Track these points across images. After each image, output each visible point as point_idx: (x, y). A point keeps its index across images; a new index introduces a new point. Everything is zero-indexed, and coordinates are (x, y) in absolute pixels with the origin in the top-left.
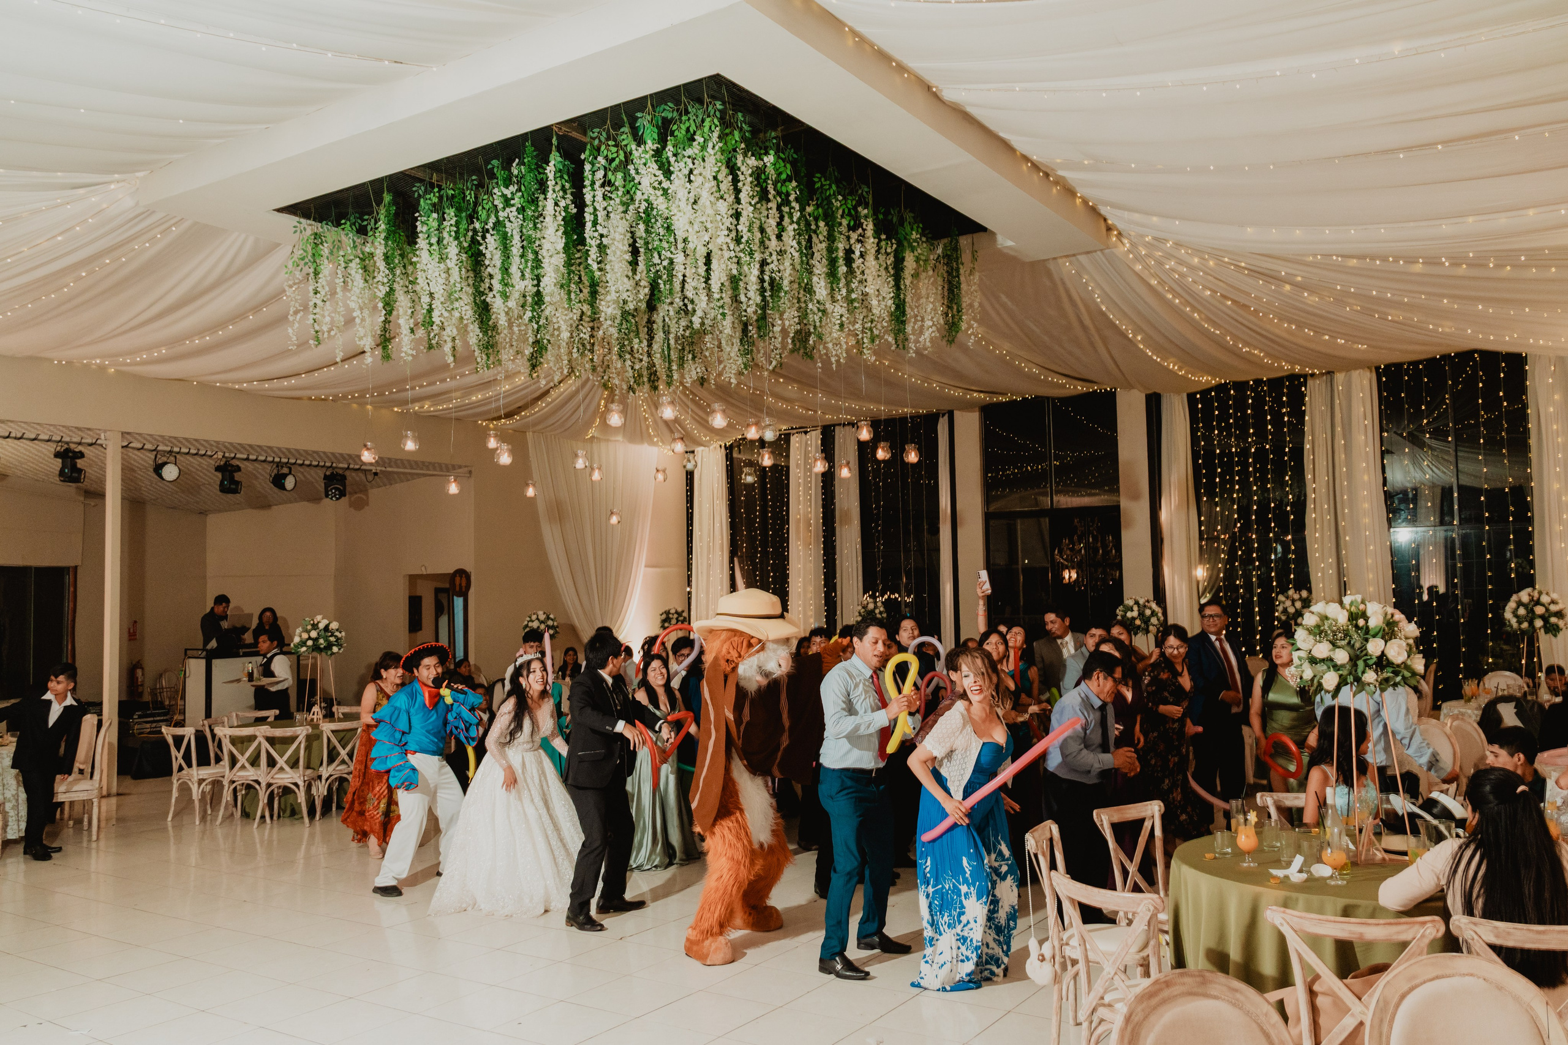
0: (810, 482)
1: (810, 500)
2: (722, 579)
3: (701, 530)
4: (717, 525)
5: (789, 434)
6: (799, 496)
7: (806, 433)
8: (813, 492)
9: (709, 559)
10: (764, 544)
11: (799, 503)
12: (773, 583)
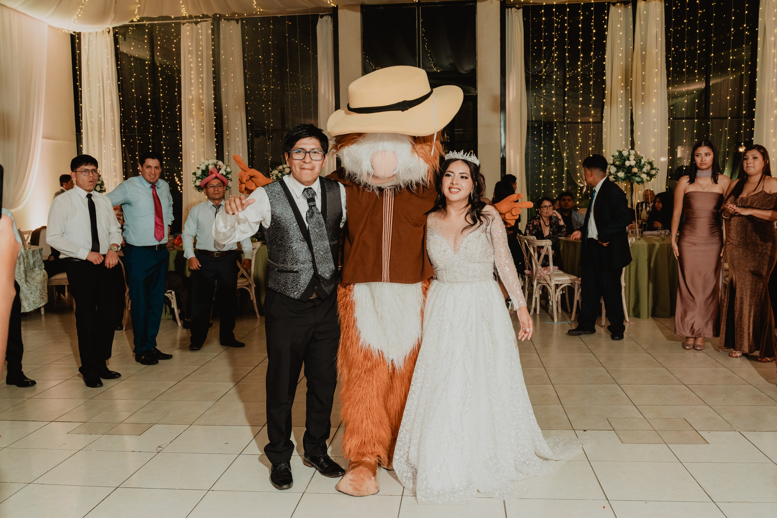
0: (202, 67)
1: (202, 83)
2: (114, 152)
3: (91, 107)
4: (108, 103)
5: (180, 23)
6: (191, 79)
7: (196, 23)
8: (204, 75)
9: (100, 133)
10: (156, 121)
11: (191, 85)
12: (166, 155)
